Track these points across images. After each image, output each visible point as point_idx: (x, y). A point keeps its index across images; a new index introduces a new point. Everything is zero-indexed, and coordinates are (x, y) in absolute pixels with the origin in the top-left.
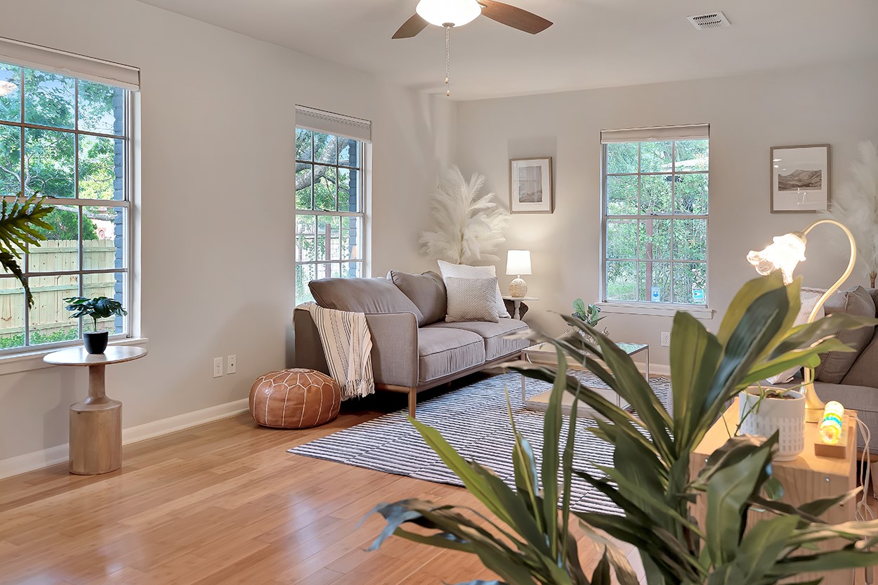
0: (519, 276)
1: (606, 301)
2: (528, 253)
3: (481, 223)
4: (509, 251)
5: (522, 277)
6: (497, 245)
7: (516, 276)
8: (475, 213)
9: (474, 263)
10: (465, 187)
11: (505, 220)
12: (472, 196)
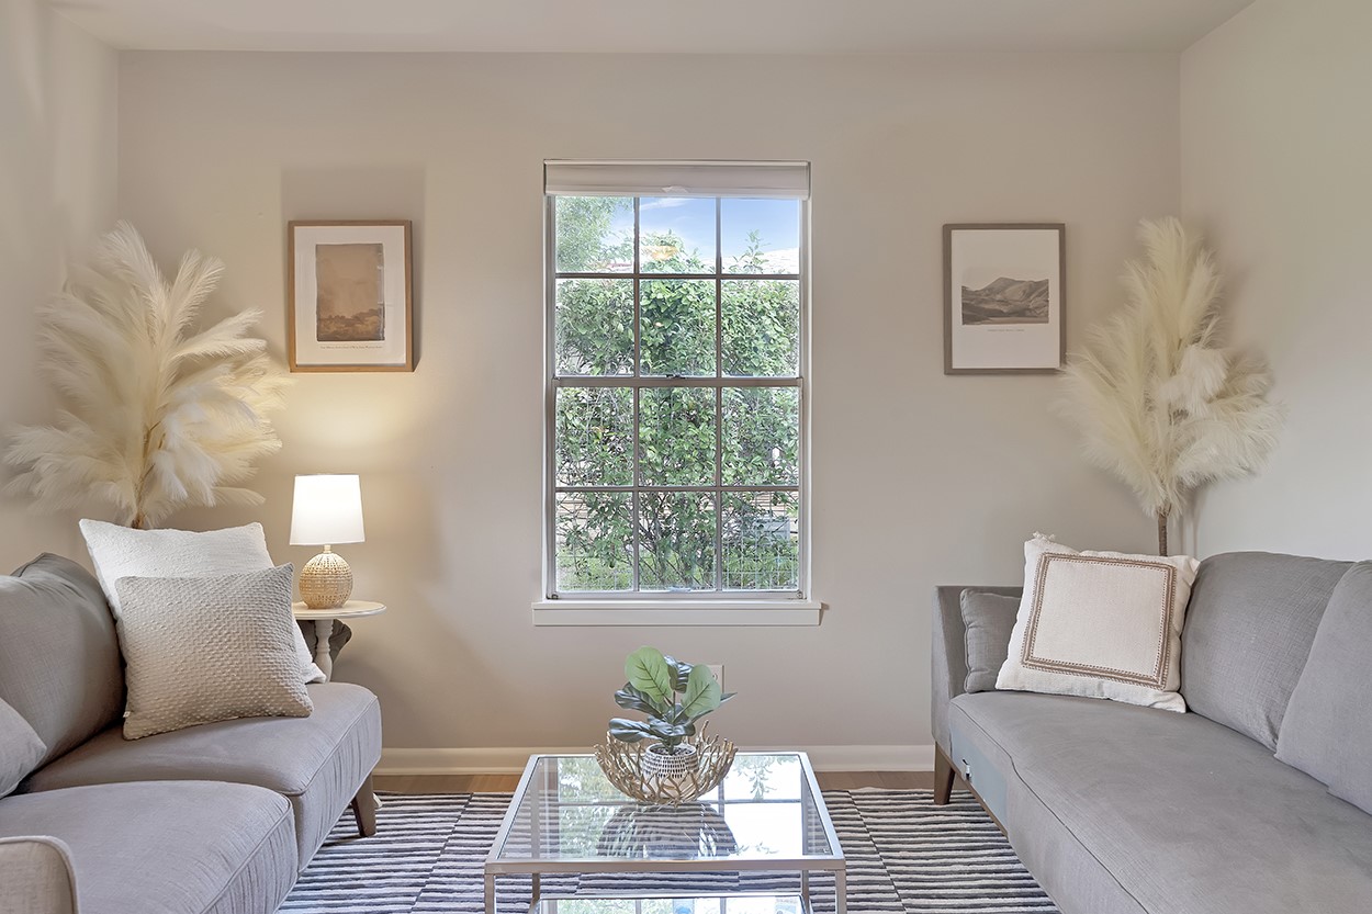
0: (327, 548)
1: (555, 597)
2: (356, 478)
3: (222, 400)
4: (298, 479)
5: (335, 548)
6: (258, 462)
7: (319, 549)
8: (187, 370)
10: (161, 290)
11: (276, 390)
12: (180, 319)
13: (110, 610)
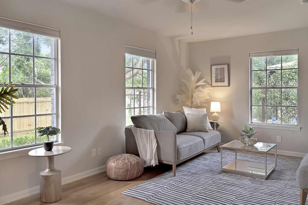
0: (215, 112)
1: (252, 123)
2: (220, 102)
3: (200, 91)
4: (211, 102)
5: (217, 113)
6: (206, 100)
7: (214, 113)
8: (197, 87)
9: (197, 107)
10: (193, 77)
11: (210, 90)
12: (196, 80)
13: (186, 117)
